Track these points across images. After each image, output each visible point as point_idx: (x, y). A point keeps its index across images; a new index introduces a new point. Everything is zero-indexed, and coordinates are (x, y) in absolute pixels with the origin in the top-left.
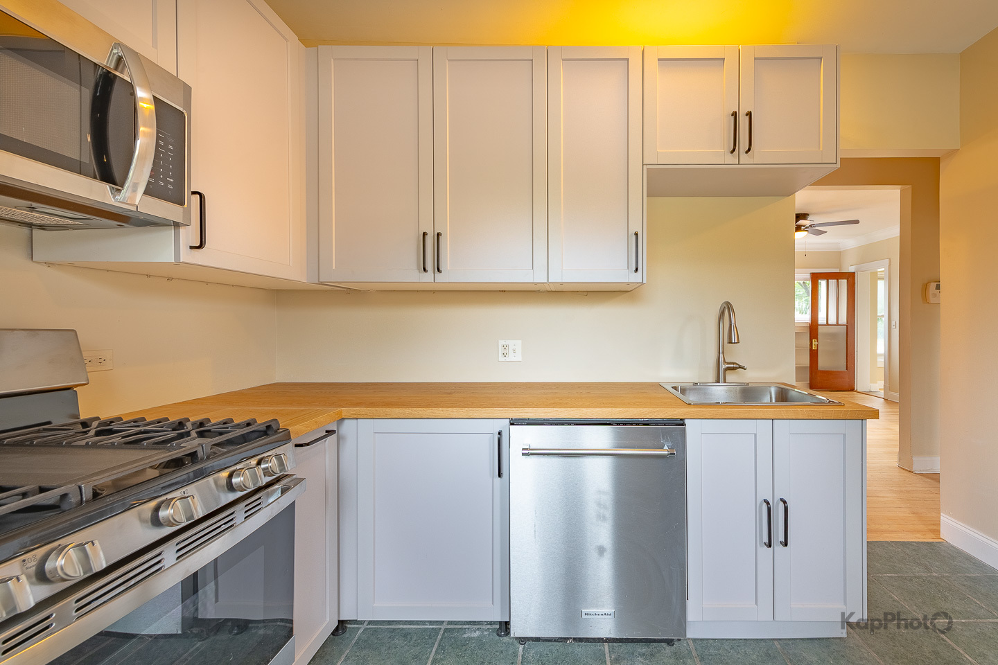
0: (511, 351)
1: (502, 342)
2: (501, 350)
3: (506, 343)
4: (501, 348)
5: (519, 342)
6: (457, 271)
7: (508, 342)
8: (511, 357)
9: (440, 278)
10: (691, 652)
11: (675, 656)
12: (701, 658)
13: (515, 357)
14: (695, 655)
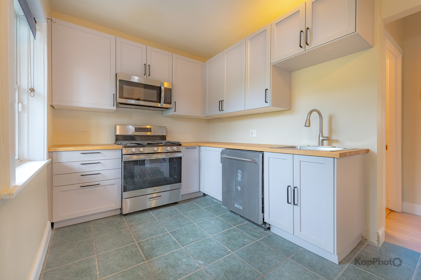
0: (253, 134)
1: (251, 131)
4: (251, 133)
5: (255, 131)
6: (230, 109)
7: (253, 131)
8: (253, 136)
9: (223, 112)
10: (268, 234)
11: (262, 232)
12: (269, 236)
13: (255, 135)
14: (268, 235)
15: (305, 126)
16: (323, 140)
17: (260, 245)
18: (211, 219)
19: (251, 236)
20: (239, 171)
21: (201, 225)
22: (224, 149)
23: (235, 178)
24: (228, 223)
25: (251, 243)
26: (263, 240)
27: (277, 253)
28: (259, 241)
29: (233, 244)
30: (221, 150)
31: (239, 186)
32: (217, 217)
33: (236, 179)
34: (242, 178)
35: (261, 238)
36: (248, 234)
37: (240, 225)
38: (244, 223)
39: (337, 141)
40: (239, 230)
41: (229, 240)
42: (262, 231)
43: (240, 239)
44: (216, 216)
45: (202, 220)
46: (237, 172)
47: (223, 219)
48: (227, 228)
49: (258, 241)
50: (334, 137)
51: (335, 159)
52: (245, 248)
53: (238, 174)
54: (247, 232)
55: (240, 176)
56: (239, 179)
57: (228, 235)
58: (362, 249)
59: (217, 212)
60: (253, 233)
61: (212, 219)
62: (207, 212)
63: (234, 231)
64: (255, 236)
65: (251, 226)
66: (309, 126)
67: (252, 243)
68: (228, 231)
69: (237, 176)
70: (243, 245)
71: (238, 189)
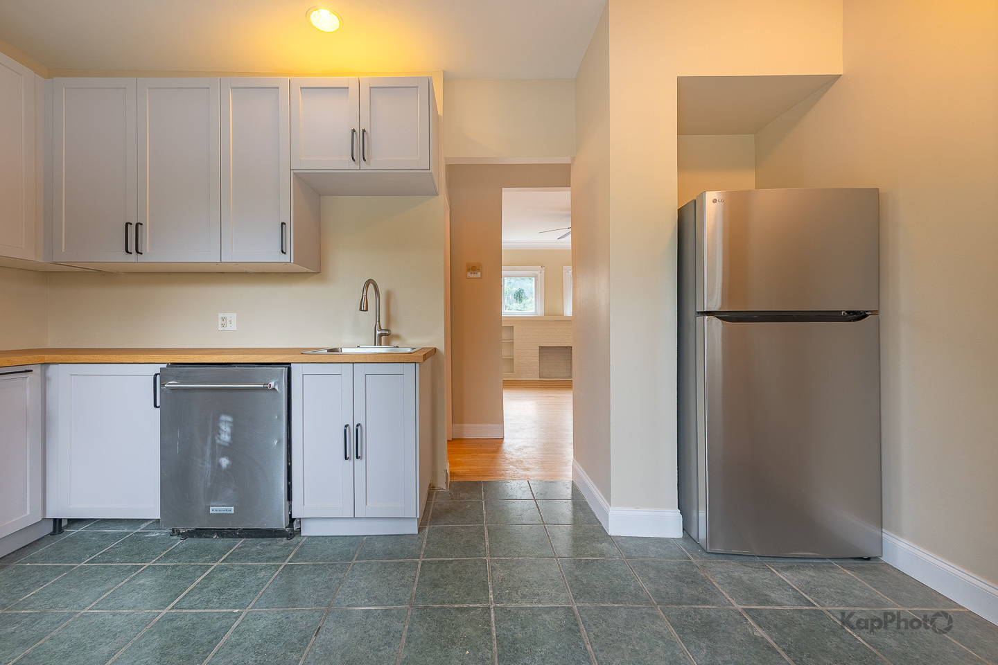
0: (228, 323)
1: (221, 315)
2: (220, 322)
3: (224, 316)
4: (220, 320)
5: (234, 315)
6: (157, 252)
7: (226, 315)
8: (228, 328)
9: (141, 258)
10: (298, 543)
11: (285, 545)
12: (302, 546)
13: (232, 327)
14: (300, 544)
15: (361, 310)
16: (381, 335)
17: (295, 568)
18: (134, 578)
19: (267, 561)
20: (223, 418)
21: (111, 604)
22: (165, 366)
23: (210, 438)
24: (193, 564)
25: (276, 574)
26: (296, 556)
27: (332, 564)
28: (289, 562)
29: (236, 596)
30: (156, 369)
31: (223, 456)
32: (151, 564)
33: (214, 441)
34: (232, 435)
35: (291, 556)
36: (259, 561)
37: (228, 554)
38: (236, 547)
39: (397, 337)
40: (233, 563)
41: (221, 594)
42: (283, 543)
43: (247, 580)
44: (147, 565)
45: (105, 592)
46: (217, 420)
47: (171, 562)
48: (198, 574)
49: (286, 563)
50: (394, 331)
51: (417, 365)
52: (268, 587)
53: (219, 428)
54: (253, 560)
55: (228, 430)
56: (225, 437)
57: (213, 587)
58: (433, 501)
59: (139, 554)
60: (268, 555)
61: (137, 575)
62: (105, 567)
63: (222, 570)
64: (274, 559)
65: (256, 545)
66: (367, 310)
67: (277, 572)
68: (205, 578)
69: (217, 430)
70: (261, 585)
71: (220, 465)
